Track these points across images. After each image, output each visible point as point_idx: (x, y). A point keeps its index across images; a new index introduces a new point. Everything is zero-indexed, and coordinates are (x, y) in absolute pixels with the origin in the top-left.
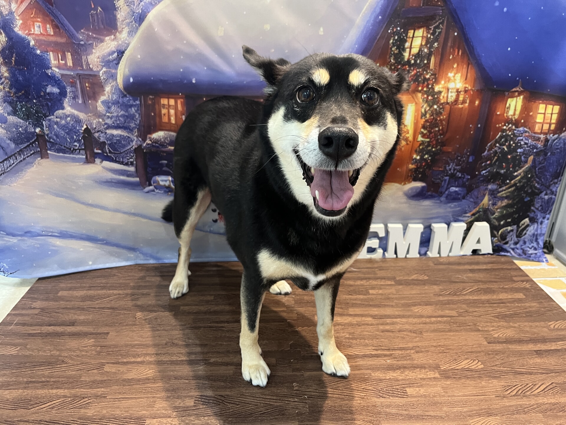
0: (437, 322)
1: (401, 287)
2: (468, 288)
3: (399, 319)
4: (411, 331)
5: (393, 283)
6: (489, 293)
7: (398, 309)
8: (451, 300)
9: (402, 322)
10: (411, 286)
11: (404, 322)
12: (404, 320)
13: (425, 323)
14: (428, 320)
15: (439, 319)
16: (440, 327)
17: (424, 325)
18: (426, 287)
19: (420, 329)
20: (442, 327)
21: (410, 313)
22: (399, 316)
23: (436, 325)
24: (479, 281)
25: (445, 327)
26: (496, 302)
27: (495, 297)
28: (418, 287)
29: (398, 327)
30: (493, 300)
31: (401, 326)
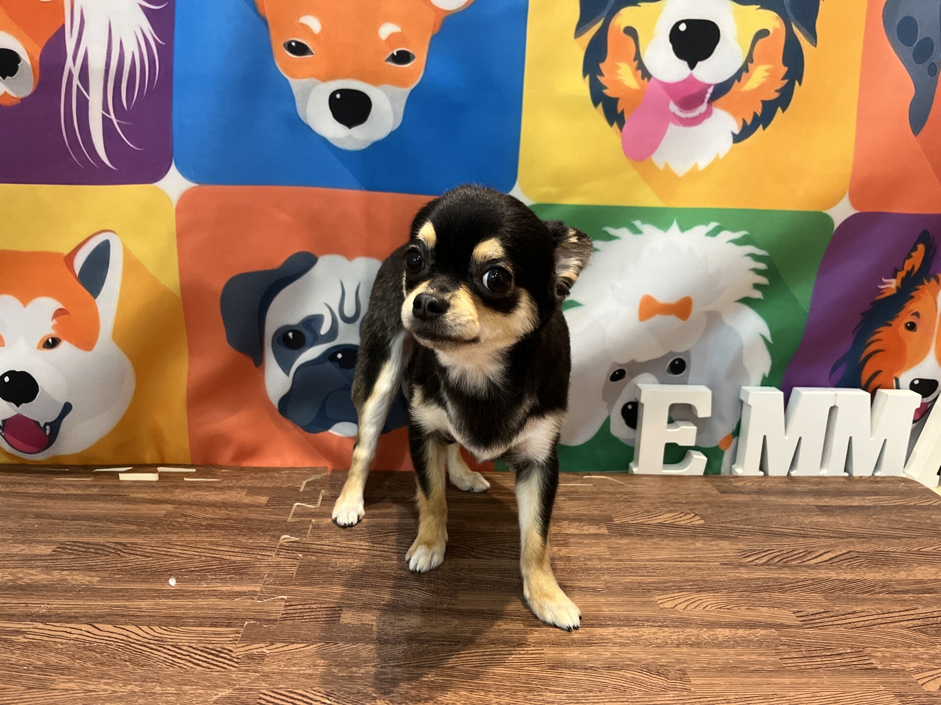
0: (736, 643)
1: (624, 541)
2: (822, 551)
3: (611, 630)
4: (648, 669)
5: (604, 531)
6: (884, 564)
7: (611, 599)
8: (775, 580)
9: (621, 637)
10: (656, 540)
11: (628, 638)
12: (627, 632)
13: (698, 645)
14: (706, 634)
15: (741, 632)
16: (745, 658)
17: (694, 651)
18: (699, 545)
19: (679, 661)
20: (754, 657)
21: (647, 612)
22: (611, 618)
23: (732, 651)
24: (850, 535)
25: (762, 658)
26: (907, 588)
27: (902, 575)
28: (676, 544)
29: (608, 654)
30: (899, 582)
31: (616, 649)
